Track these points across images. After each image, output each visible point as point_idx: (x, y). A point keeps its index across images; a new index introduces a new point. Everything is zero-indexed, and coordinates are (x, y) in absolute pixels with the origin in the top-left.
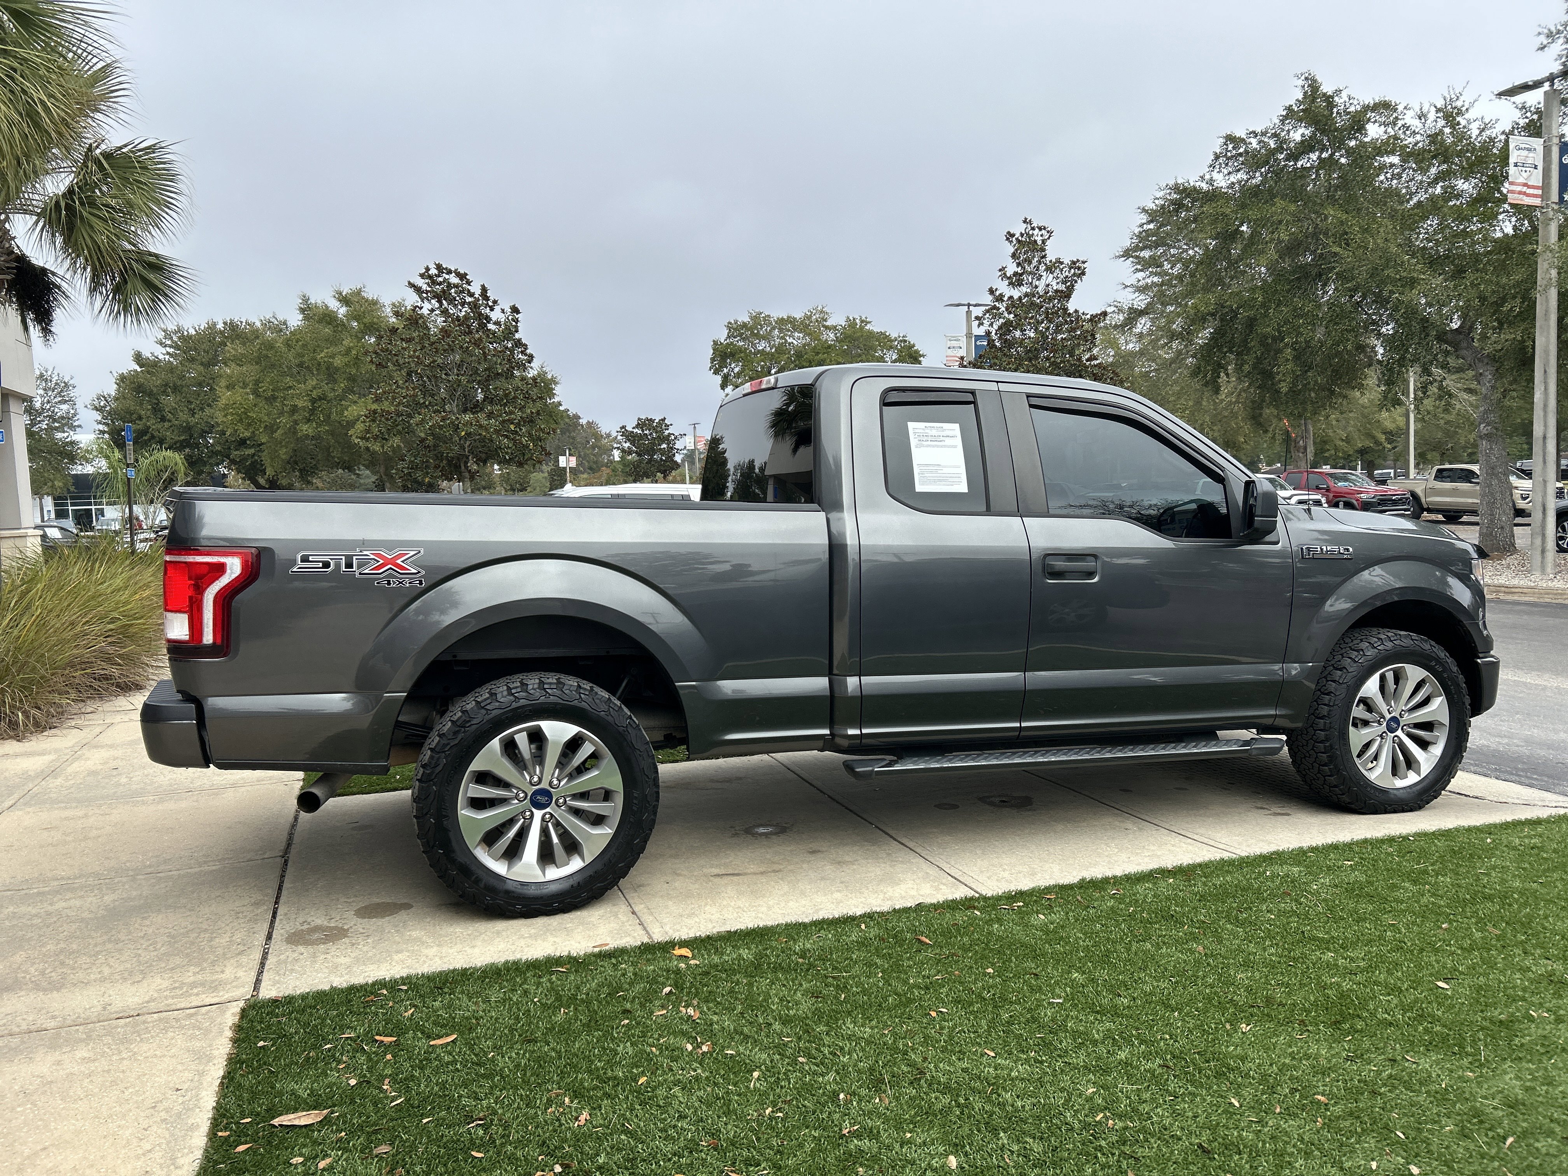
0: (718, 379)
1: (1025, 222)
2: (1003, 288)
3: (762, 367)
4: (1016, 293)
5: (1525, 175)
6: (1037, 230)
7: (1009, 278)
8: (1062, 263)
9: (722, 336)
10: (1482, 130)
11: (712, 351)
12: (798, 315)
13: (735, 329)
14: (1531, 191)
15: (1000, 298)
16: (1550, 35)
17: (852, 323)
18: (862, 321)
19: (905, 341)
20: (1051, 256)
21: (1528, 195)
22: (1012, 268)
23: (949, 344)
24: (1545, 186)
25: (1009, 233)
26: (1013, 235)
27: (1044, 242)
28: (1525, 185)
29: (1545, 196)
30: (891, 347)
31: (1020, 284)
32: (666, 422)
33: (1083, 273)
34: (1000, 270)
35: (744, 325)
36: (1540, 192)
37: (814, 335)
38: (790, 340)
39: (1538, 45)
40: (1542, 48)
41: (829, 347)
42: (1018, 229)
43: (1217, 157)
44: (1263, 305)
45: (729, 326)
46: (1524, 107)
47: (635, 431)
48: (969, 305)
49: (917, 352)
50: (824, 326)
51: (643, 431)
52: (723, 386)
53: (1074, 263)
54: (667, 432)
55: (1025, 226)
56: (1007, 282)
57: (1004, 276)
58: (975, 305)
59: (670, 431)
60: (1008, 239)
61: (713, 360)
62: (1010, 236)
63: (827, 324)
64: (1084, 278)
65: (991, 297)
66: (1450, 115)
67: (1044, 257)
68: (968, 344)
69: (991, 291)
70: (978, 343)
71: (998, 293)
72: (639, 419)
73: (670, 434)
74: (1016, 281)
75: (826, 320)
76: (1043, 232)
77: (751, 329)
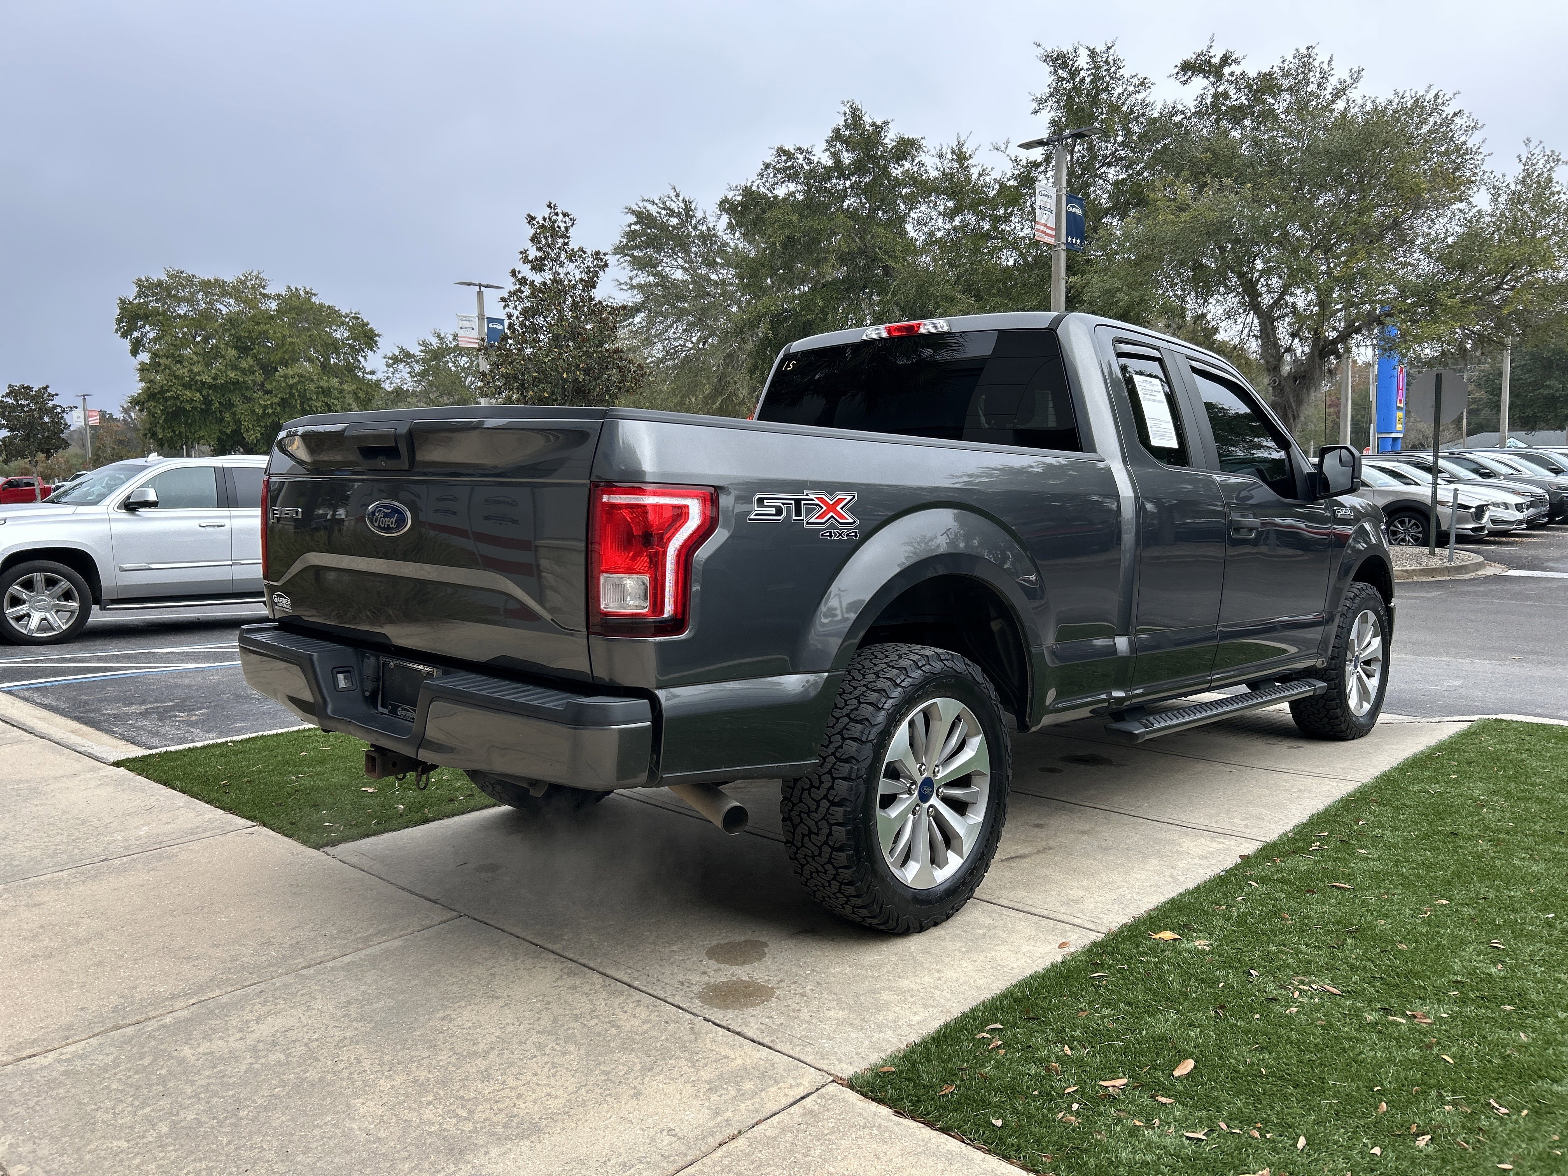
0: (127, 344)
1: (549, 206)
2: (526, 271)
3: (184, 334)
4: (538, 279)
5: (1045, 217)
6: (561, 216)
7: (531, 262)
8: (585, 253)
9: (131, 293)
10: (980, 175)
11: (118, 311)
12: (229, 278)
13: (148, 288)
14: (1048, 231)
15: (523, 281)
16: (1040, 102)
17: (294, 294)
18: (306, 293)
19: (358, 318)
20: (574, 245)
21: (1047, 234)
22: (533, 253)
23: (462, 323)
24: (1057, 229)
25: (529, 215)
26: (534, 218)
27: (567, 229)
28: (1045, 225)
29: (1057, 237)
30: (343, 323)
31: (541, 270)
32: (49, 390)
33: (606, 265)
34: (521, 253)
35: (160, 284)
36: (1053, 233)
37: (251, 303)
38: (219, 306)
39: (1032, 109)
40: (1036, 112)
41: (272, 317)
42: (541, 213)
43: (767, 166)
44: (822, 310)
45: (139, 283)
46: (1016, 160)
47: (6, 400)
48: (480, 285)
49: (372, 330)
50: (261, 294)
51: (17, 401)
52: (134, 352)
53: (597, 253)
54: (51, 404)
55: (549, 210)
56: (529, 266)
57: (526, 260)
58: (487, 286)
59: (56, 401)
60: (529, 222)
61: (119, 321)
62: (531, 219)
63: (265, 291)
64: (607, 269)
65: (513, 280)
66: (961, 157)
67: (567, 244)
68: (481, 326)
69: (514, 273)
70: (491, 326)
71: (520, 276)
72: (10, 386)
73: (55, 407)
74: (538, 266)
75: (263, 288)
76: (567, 219)
77: (168, 289)
